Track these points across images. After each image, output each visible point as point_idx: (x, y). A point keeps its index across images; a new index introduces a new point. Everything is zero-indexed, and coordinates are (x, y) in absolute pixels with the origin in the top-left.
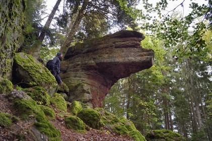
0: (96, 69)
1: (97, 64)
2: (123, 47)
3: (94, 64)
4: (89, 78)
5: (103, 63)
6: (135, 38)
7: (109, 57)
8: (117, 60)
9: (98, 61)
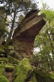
0: (21, 37)
2: (29, 21)
4: (20, 42)
6: (34, 13)
8: (27, 28)
9: (20, 33)
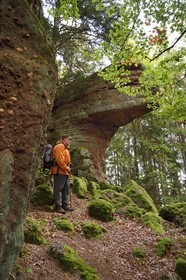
0: (89, 122)
1: (90, 116)
3: (87, 116)
5: (98, 113)
7: (103, 104)
9: (90, 111)
